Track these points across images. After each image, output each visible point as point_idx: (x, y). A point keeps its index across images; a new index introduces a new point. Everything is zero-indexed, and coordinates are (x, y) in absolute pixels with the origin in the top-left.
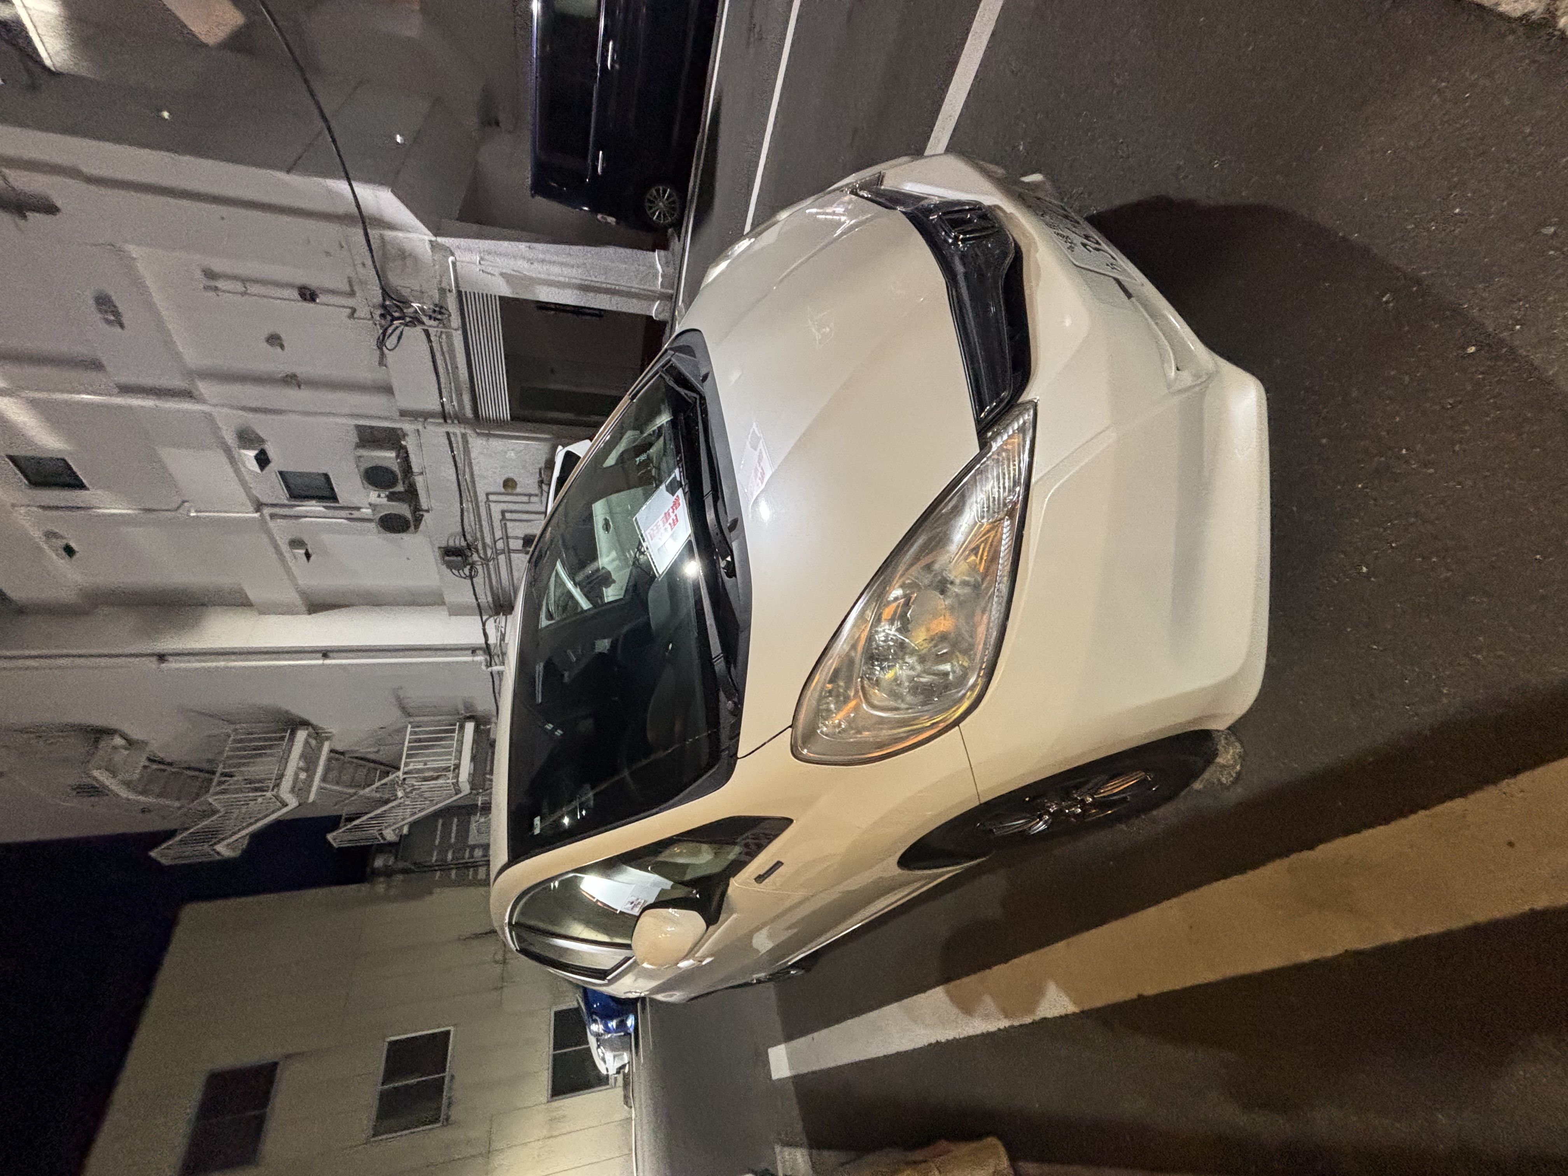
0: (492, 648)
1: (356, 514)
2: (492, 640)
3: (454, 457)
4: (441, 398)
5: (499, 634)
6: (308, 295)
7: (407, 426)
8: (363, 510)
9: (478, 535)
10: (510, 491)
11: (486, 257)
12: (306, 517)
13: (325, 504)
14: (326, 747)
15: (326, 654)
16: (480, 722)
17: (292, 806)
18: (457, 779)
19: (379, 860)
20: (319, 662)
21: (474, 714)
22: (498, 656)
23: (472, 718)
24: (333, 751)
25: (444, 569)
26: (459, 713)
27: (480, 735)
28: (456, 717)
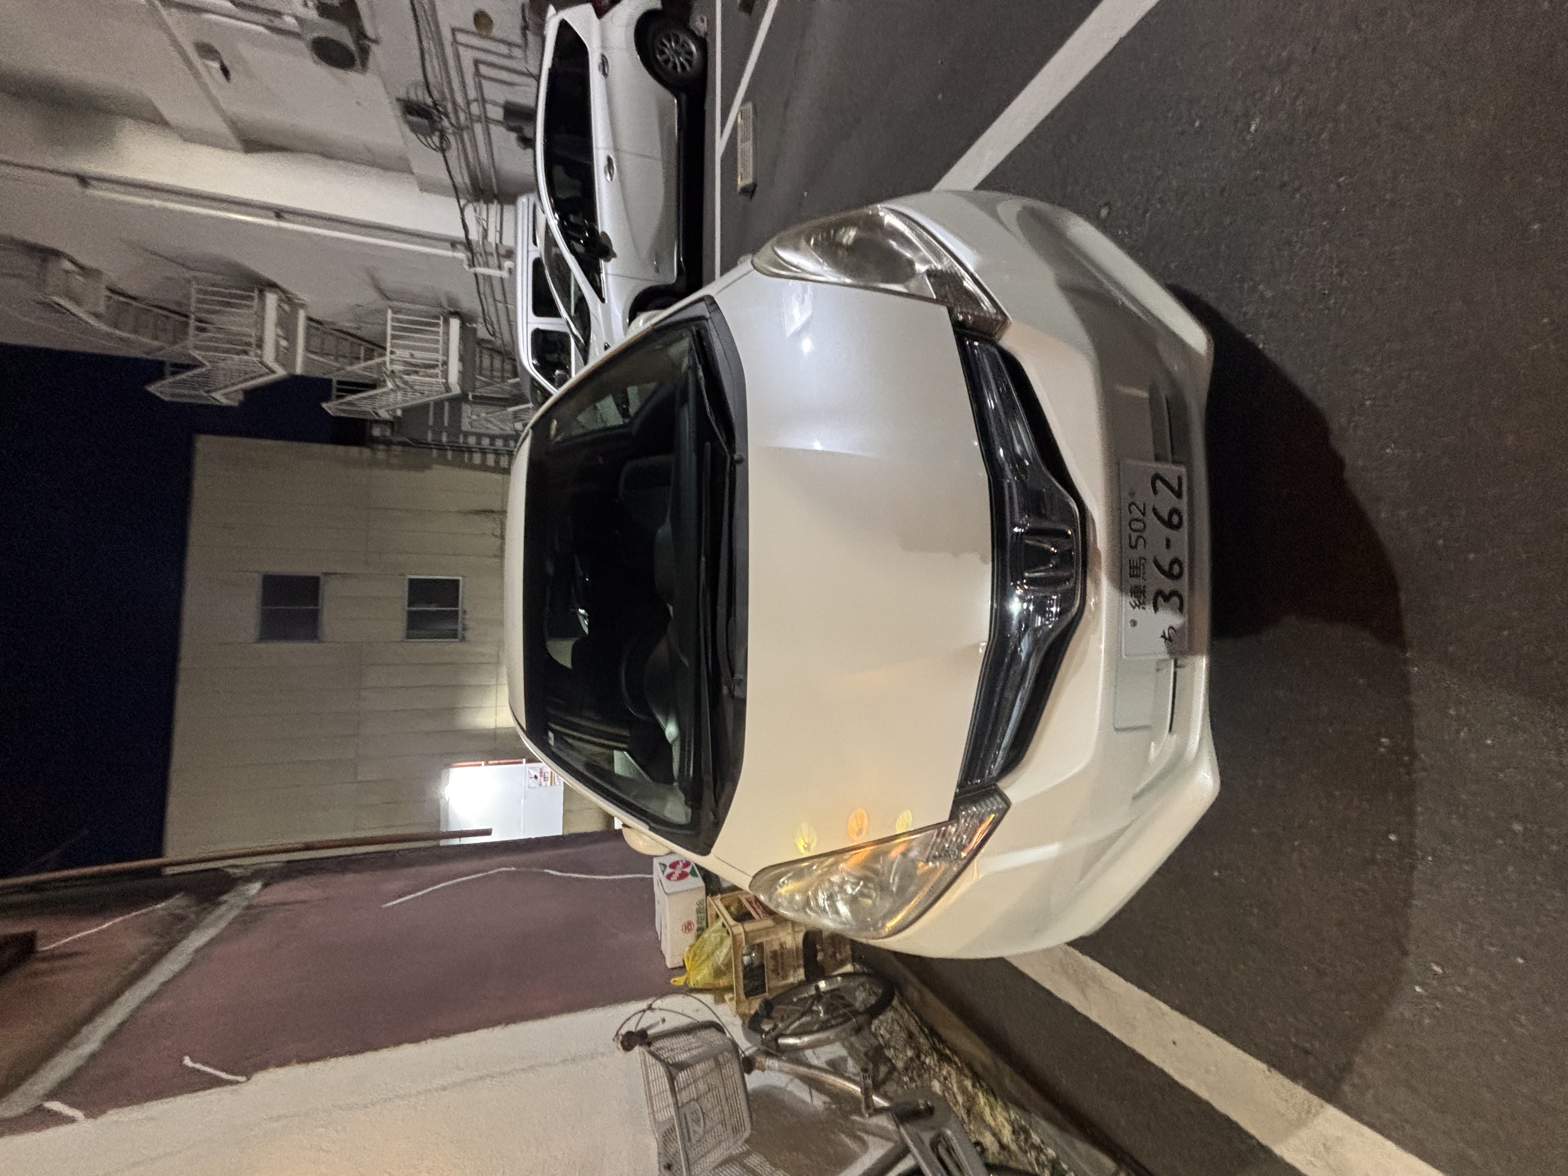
0: (474, 245)
1: (276, 23)
2: (474, 236)
5: (481, 229)
8: (287, 20)
9: (446, 91)
10: (483, 31)
14: (302, 314)
15: (279, 213)
16: (465, 319)
17: (281, 372)
18: (446, 378)
19: (376, 432)
20: (273, 223)
21: (458, 310)
22: (481, 255)
23: (456, 314)
24: (310, 319)
25: (407, 130)
26: (441, 306)
27: (467, 333)
28: (439, 310)
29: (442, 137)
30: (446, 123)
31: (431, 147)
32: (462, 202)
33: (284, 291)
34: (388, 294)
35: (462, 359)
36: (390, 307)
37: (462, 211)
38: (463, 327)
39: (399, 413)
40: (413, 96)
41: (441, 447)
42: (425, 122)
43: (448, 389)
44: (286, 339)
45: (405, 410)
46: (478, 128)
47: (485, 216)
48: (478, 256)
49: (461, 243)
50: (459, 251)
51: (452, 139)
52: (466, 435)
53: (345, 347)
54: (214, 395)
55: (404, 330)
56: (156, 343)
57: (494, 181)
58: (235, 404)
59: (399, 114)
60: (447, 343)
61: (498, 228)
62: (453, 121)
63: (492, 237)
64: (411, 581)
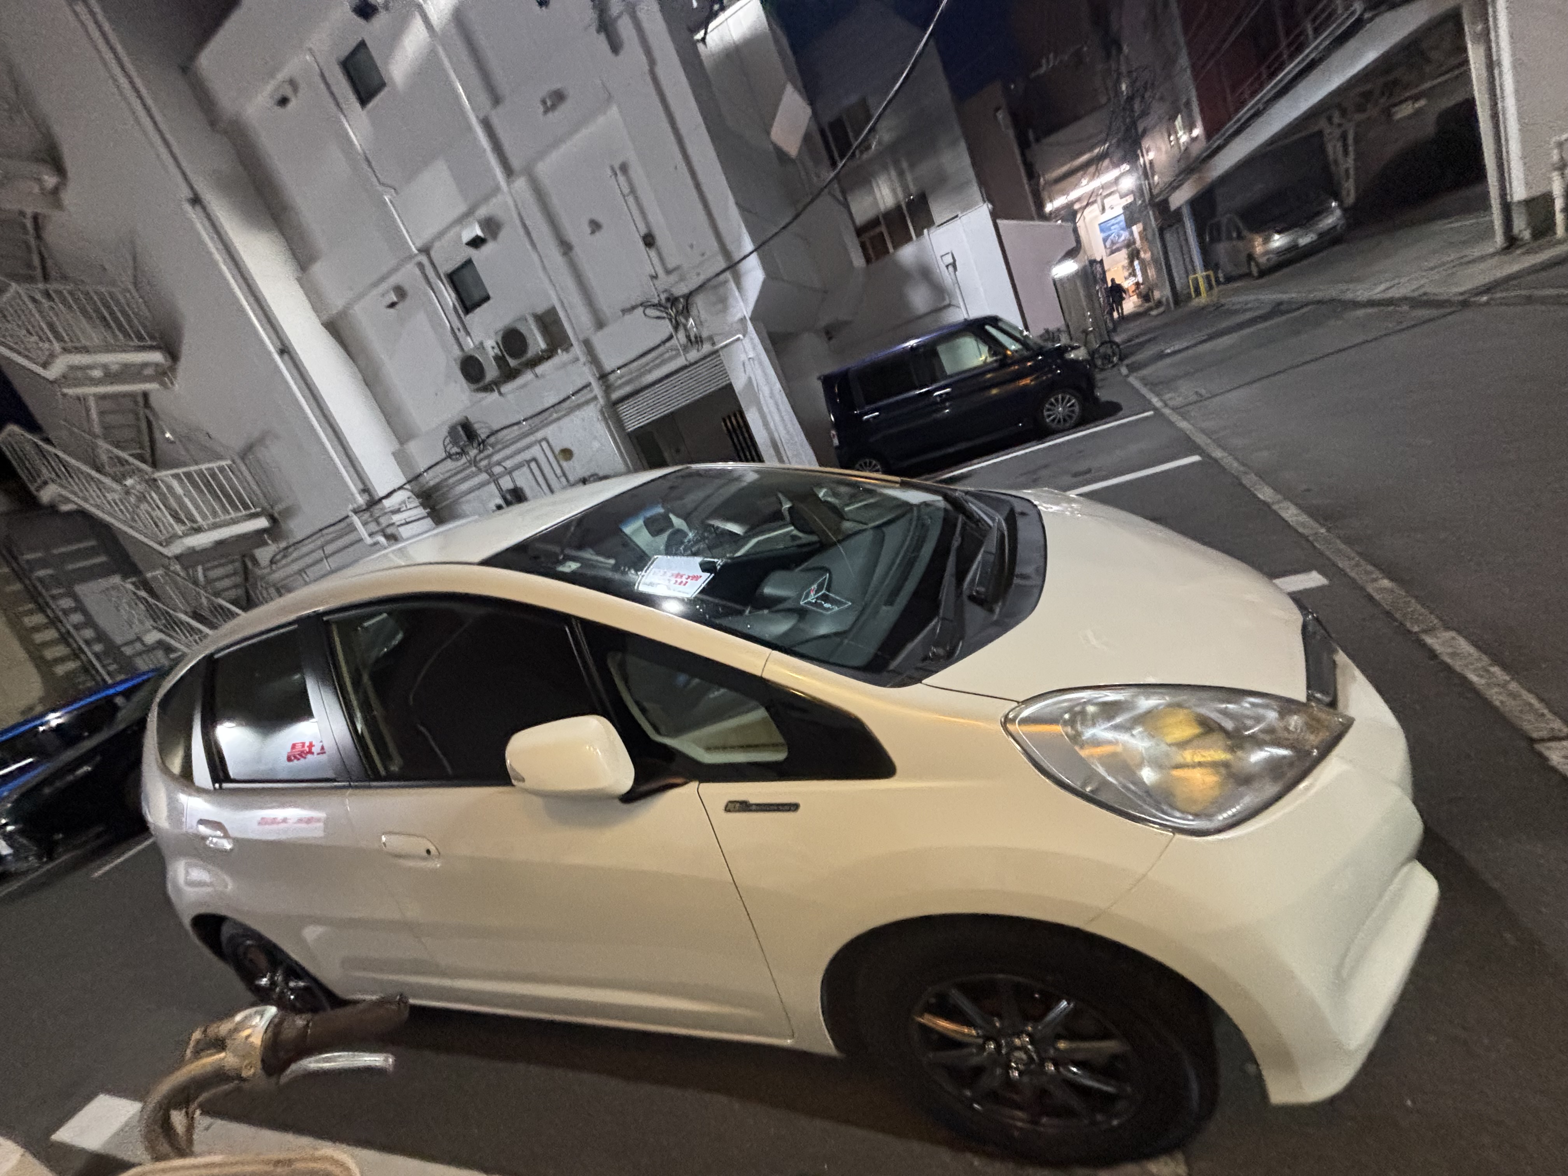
0: (379, 506)
1: (461, 334)
2: (386, 503)
3: (569, 397)
4: (619, 368)
5: (397, 507)
6: (649, 241)
7: (577, 349)
8: (469, 339)
10: (560, 457)
11: (756, 362)
12: (434, 292)
13: (456, 304)
14: (149, 386)
15: (285, 350)
16: (275, 530)
17: (50, 375)
18: (177, 538)
20: (271, 347)
21: (281, 520)
22: (372, 515)
23: (273, 519)
24: (146, 394)
25: (446, 428)
26: (274, 505)
27: (257, 537)
28: (267, 504)
29: (457, 453)
30: (473, 452)
31: (445, 447)
32: (407, 486)
34: (249, 458)
36: (234, 462)
37: (401, 488)
38: (260, 532)
40: (477, 426)
41: (21, 574)
42: (463, 439)
43: (162, 544)
44: (106, 375)
45: (79, 513)
46: (484, 476)
47: (409, 507)
48: (369, 513)
49: (370, 494)
50: (361, 496)
51: (464, 460)
53: (129, 433)
57: (446, 503)
59: (455, 421)
60: (234, 522)
61: (408, 520)
62: (478, 458)
63: (397, 518)
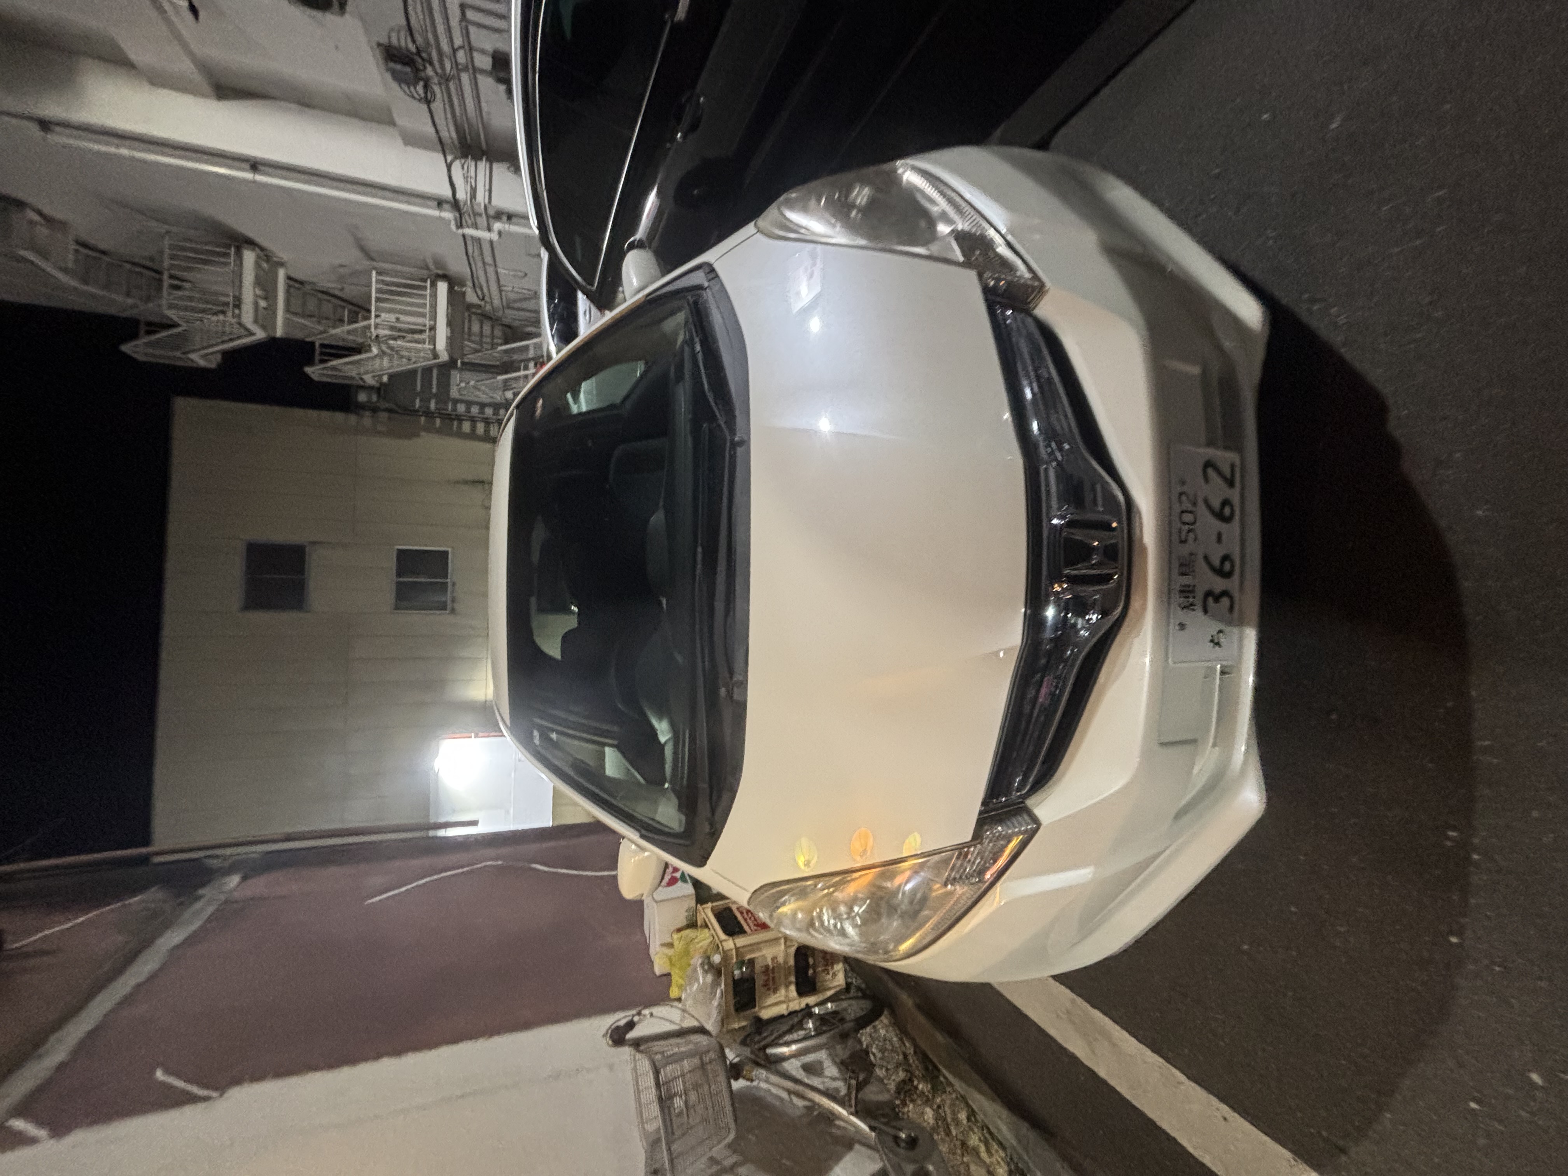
0: (462, 204)
2: (461, 195)
9: (430, 36)
14: (281, 273)
15: (255, 165)
16: (453, 282)
17: (260, 335)
18: (435, 345)
19: (362, 397)
20: (248, 176)
21: (446, 273)
22: (469, 215)
23: (445, 277)
24: (289, 278)
25: (388, 76)
26: (428, 268)
27: (455, 297)
28: (425, 272)
29: (426, 87)
30: (429, 71)
31: (413, 97)
32: (449, 158)
33: (262, 249)
34: (373, 255)
35: (449, 324)
36: (374, 268)
37: (449, 167)
38: (451, 290)
39: (385, 379)
40: (394, 41)
41: (428, 414)
42: (408, 69)
43: (436, 356)
44: (266, 298)
45: (391, 376)
46: (465, 77)
47: (473, 174)
48: (467, 217)
49: (447, 202)
50: (445, 210)
51: (436, 89)
52: (456, 402)
53: (327, 308)
54: (193, 356)
55: (389, 292)
56: (130, 301)
57: (482, 137)
58: (213, 365)
59: (381, 62)
60: (434, 307)
61: (487, 187)
62: (439, 71)
63: (481, 197)
64: (400, 552)
